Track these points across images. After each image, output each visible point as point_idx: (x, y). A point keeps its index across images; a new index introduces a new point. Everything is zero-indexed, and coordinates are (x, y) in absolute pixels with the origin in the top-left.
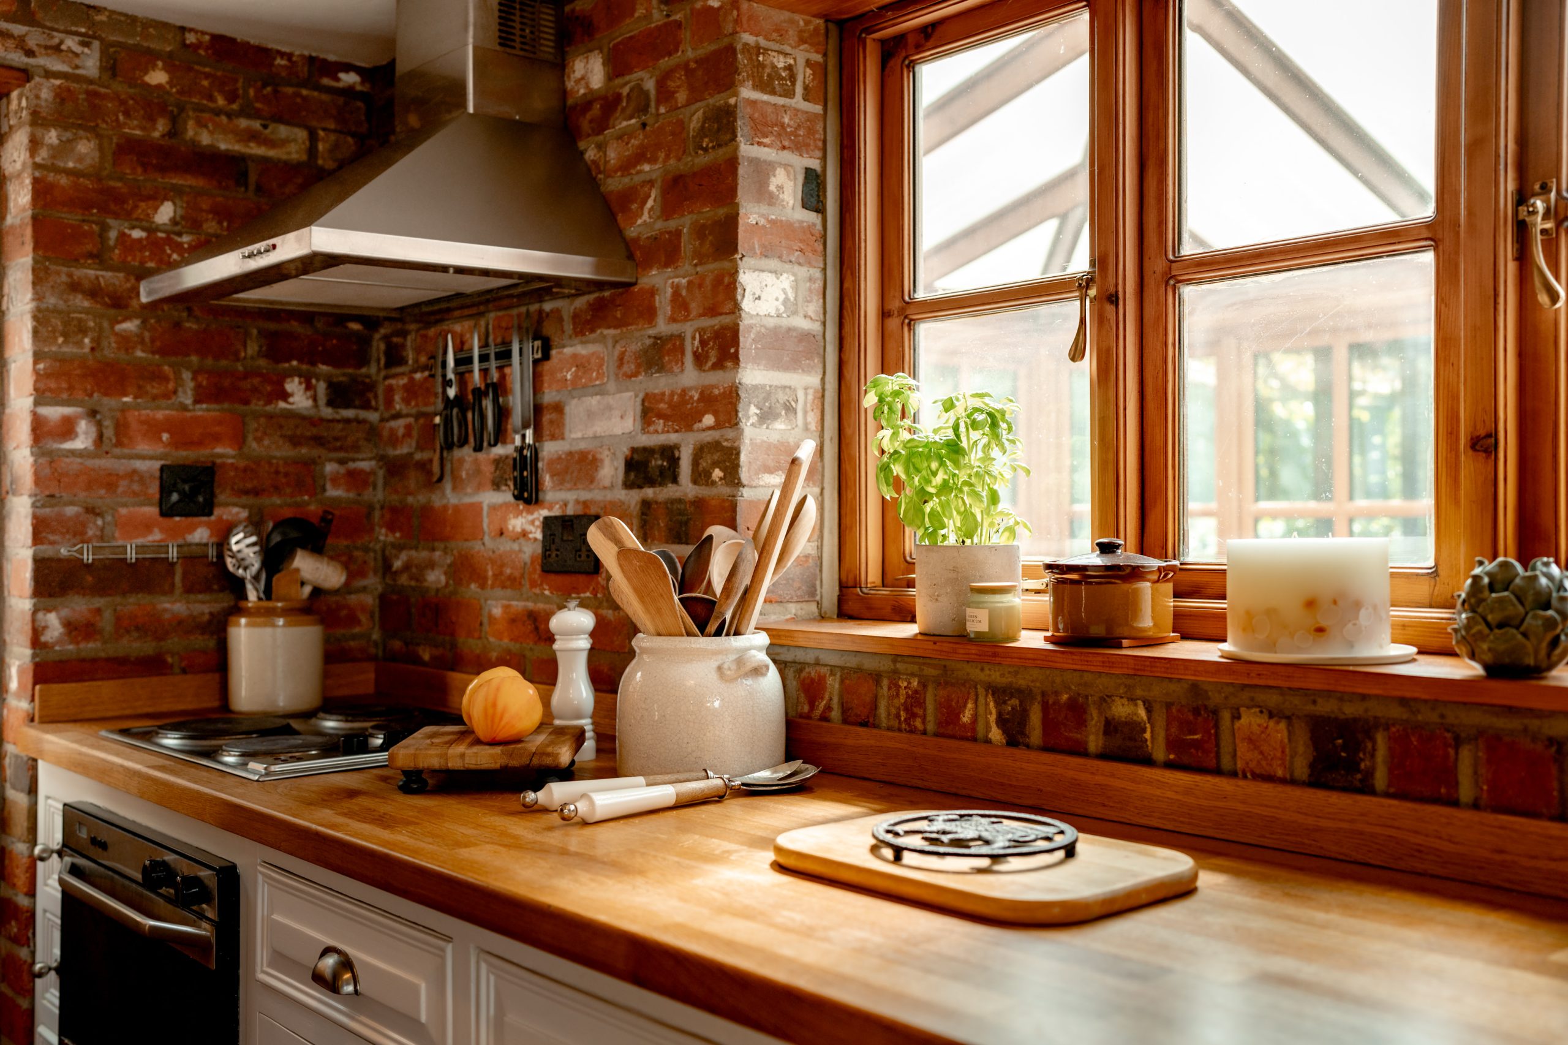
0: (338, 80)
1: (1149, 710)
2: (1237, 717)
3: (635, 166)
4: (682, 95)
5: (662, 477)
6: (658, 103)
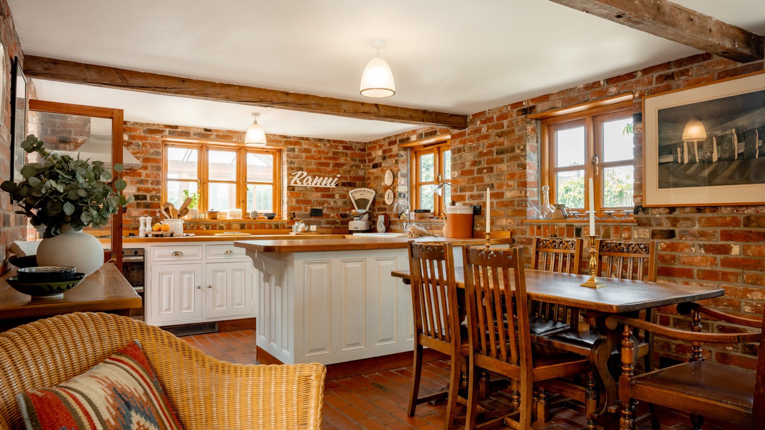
1: (223, 224)
2: (233, 224)
3: (136, 154)
4: (149, 147)
5: (143, 199)
6: (142, 146)
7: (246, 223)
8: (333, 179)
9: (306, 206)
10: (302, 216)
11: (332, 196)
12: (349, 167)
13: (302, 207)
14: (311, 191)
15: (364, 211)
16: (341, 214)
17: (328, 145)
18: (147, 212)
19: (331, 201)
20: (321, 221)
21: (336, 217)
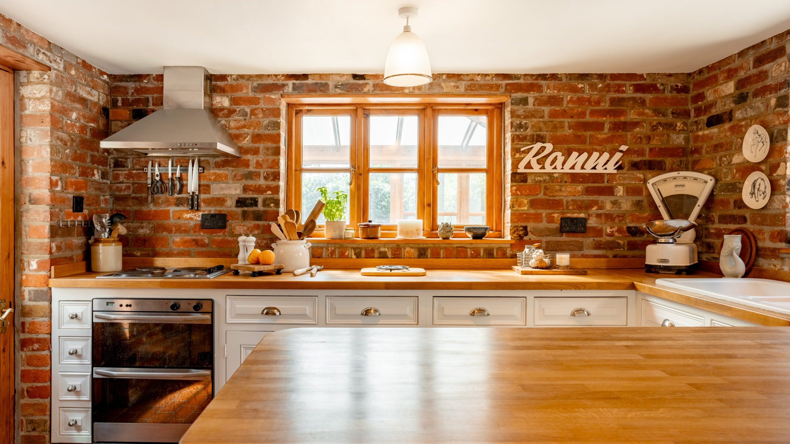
0: (103, 77)
1: (388, 249)
2: (405, 248)
3: (241, 128)
4: (260, 115)
5: (251, 205)
6: (251, 115)
7: (429, 245)
8: (611, 156)
9: (549, 211)
10: (541, 233)
11: (610, 191)
12: (649, 128)
13: (541, 214)
14: (561, 182)
15: (684, 223)
16: (629, 228)
17: (600, 85)
18: (257, 227)
19: (607, 202)
20: (582, 242)
21: (616, 234)
